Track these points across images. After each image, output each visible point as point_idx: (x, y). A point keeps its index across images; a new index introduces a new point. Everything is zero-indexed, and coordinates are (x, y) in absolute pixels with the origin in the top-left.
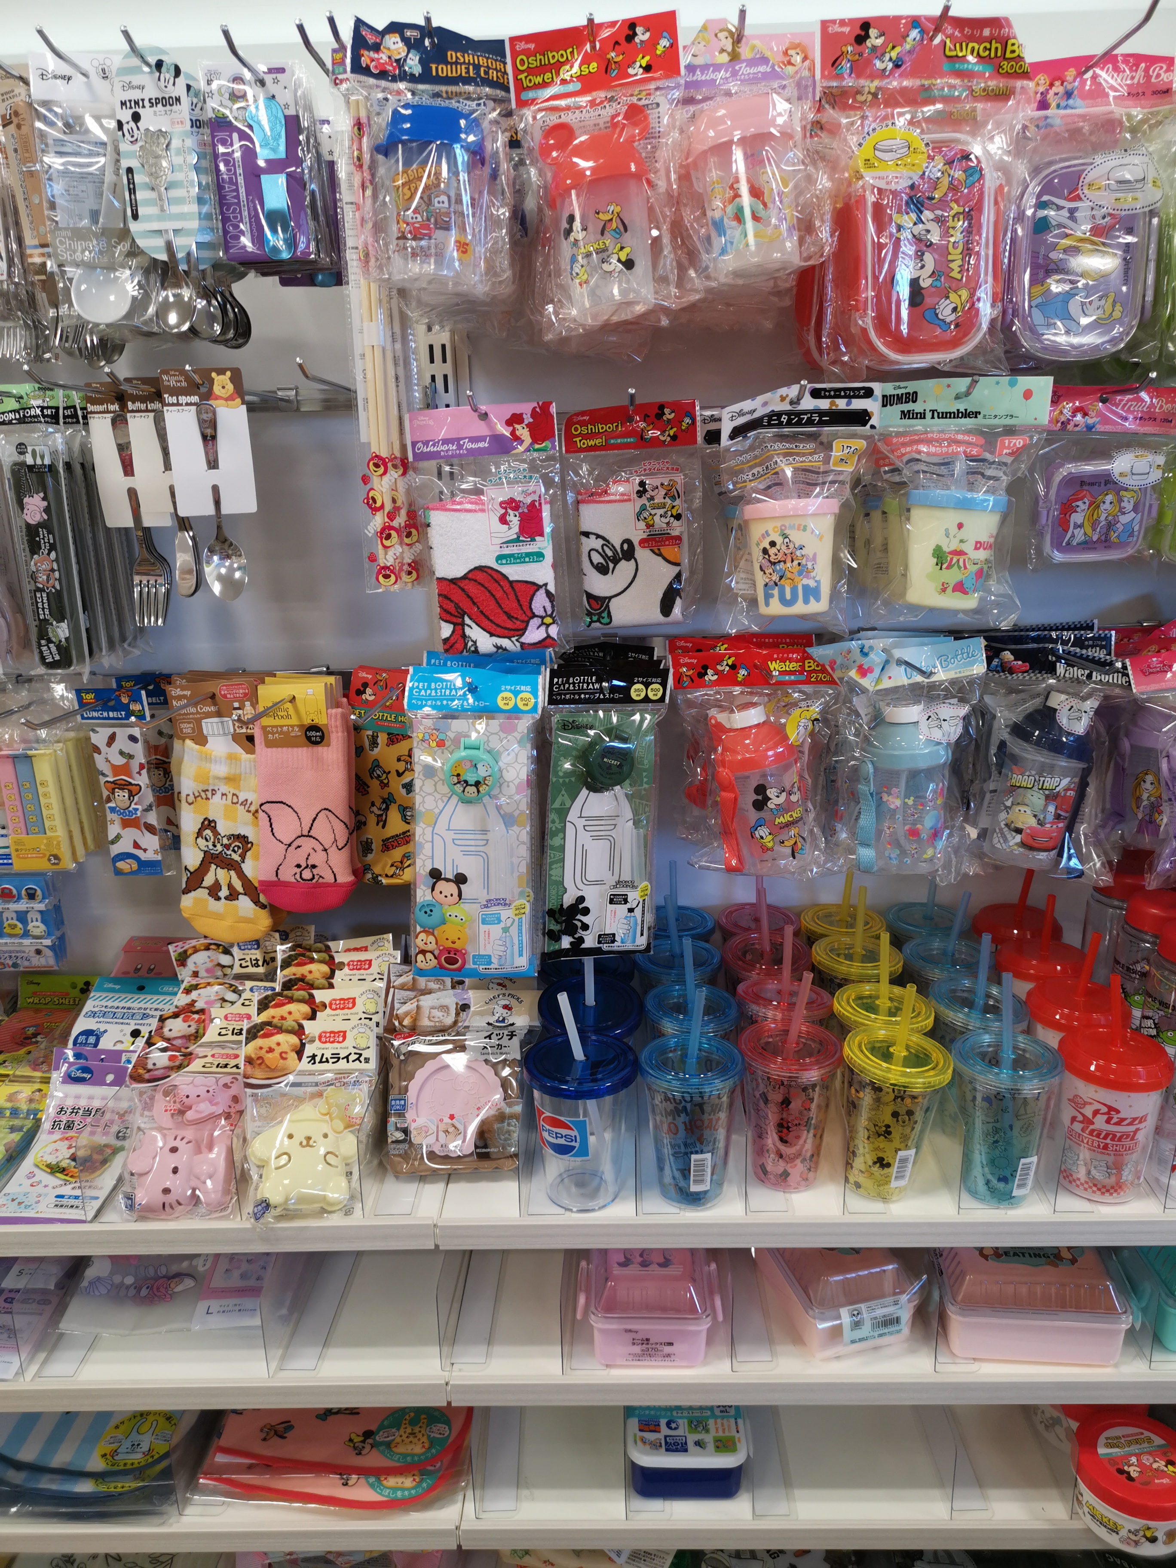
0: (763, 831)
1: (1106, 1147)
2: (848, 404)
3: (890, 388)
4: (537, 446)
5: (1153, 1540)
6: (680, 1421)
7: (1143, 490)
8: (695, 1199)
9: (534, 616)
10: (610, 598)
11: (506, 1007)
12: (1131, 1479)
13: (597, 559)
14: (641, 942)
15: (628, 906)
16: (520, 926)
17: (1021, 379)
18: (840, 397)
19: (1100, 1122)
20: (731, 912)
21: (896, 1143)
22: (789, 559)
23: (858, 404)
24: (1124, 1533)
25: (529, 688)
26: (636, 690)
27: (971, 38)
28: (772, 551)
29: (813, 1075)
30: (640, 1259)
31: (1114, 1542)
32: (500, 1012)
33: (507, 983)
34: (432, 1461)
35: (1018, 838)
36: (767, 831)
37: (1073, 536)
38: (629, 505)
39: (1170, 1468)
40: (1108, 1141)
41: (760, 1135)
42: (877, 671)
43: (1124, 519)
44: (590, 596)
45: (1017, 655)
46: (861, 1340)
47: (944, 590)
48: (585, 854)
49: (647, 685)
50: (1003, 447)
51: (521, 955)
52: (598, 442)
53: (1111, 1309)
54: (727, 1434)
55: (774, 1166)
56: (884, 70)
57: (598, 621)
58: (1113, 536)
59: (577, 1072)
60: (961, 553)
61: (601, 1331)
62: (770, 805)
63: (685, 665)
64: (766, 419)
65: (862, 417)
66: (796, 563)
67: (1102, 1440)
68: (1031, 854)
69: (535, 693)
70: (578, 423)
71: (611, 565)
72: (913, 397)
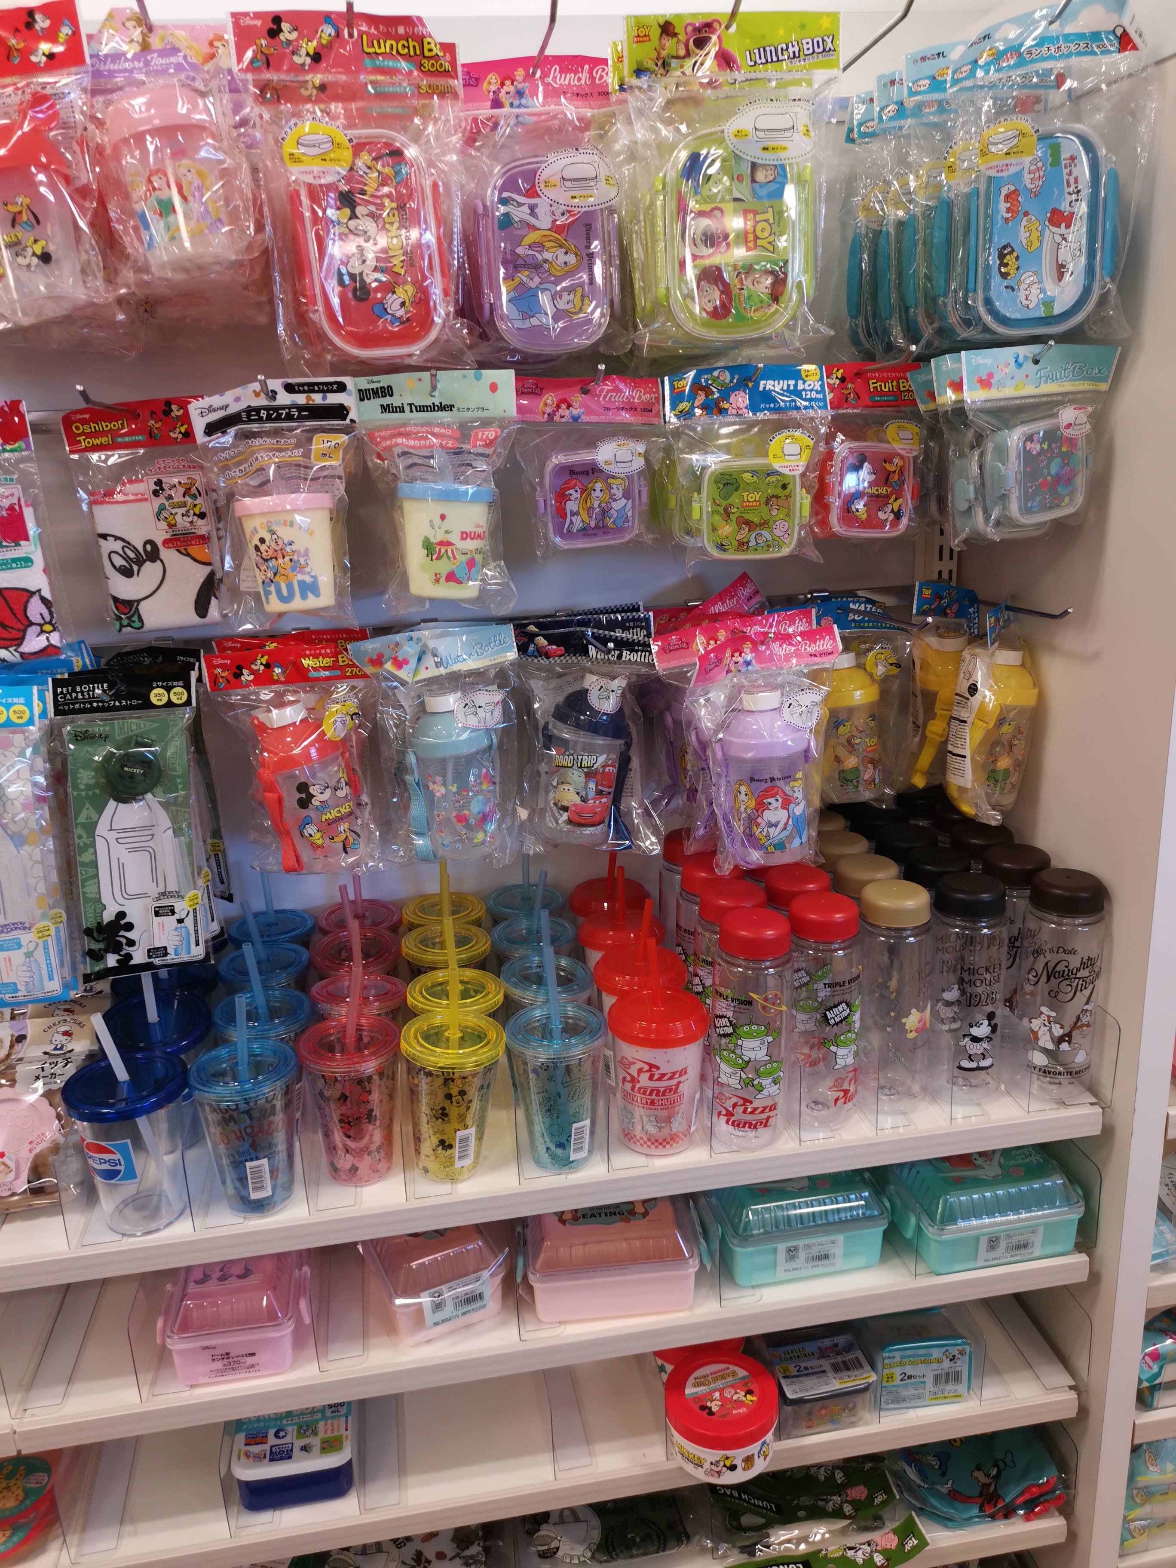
0: (311, 829)
1: (652, 1103)
2: (324, 398)
3: (363, 383)
4: (8, 447)
5: (733, 1468)
6: (289, 1429)
7: (629, 477)
8: (259, 1207)
9: (31, 624)
10: (139, 601)
11: (66, 1033)
12: (711, 1413)
13: (119, 561)
14: (198, 952)
15: (176, 916)
16: (46, 948)
17: (486, 373)
18: (314, 391)
19: (644, 1081)
20: (333, 912)
21: (455, 1124)
22: (280, 556)
23: (334, 399)
24: (707, 1465)
25: (22, 700)
26: (156, 695)
27: (388, 36)
28: (263, 548)
29: (369, 1066)
30: (219, 1274)
31: (701, 1476)
32: (60, 1039)
33: (76, 1007)
34: (24, 1514)
35: (565, 816)
36: (315, 829)
37: (571, 523)
38: (146, 505)
39: (749, 1397)
40: (654, 1097)
41: (327, 1135)
42: (413, 662)
43: (617, 505)
44: (116, 600)
45: (550, 639)
46: (444, 1321)
47: (437, 581)
48: (122, 868)
49: (168, 689)
50: (476, 439)
51: (51, 978)
52: (104, 440)
53: (678, 1255)
54: (336, 1433)
55: (345, 1162)
56: (303, 64)
57: (129, 625)
58: (609, 522)
59: (124, 1092)
60: (449, 544)
61: (182, 1353)
62: (315, 802)
63: (220, 666)
64: (244, 415)
65: (340, 412)
66: (287, 559)
67: (691, 1380)
68: (578, 831)
69: (29, 704)
70: (79, 421)
71: (135, 568)
72: (388, 391)
